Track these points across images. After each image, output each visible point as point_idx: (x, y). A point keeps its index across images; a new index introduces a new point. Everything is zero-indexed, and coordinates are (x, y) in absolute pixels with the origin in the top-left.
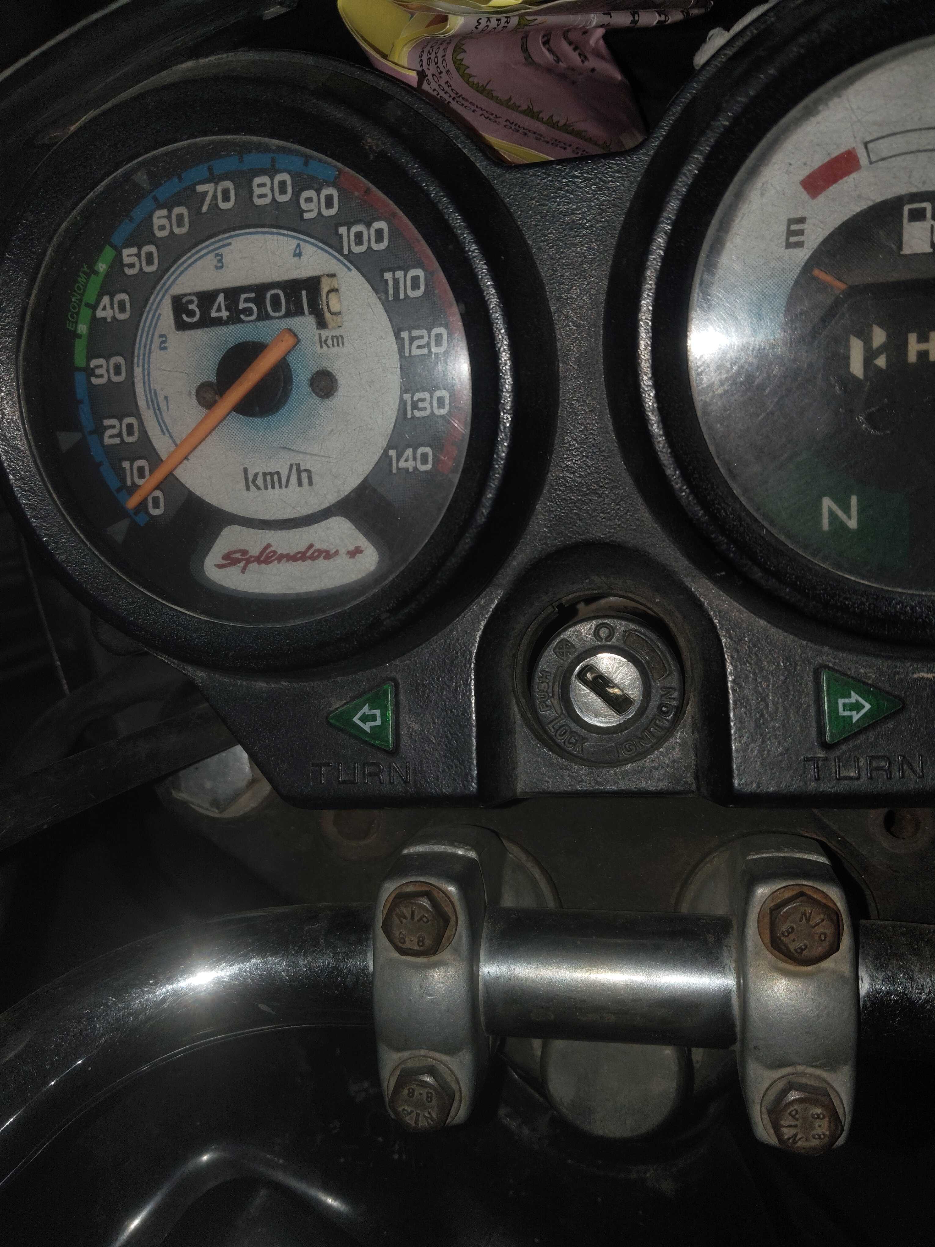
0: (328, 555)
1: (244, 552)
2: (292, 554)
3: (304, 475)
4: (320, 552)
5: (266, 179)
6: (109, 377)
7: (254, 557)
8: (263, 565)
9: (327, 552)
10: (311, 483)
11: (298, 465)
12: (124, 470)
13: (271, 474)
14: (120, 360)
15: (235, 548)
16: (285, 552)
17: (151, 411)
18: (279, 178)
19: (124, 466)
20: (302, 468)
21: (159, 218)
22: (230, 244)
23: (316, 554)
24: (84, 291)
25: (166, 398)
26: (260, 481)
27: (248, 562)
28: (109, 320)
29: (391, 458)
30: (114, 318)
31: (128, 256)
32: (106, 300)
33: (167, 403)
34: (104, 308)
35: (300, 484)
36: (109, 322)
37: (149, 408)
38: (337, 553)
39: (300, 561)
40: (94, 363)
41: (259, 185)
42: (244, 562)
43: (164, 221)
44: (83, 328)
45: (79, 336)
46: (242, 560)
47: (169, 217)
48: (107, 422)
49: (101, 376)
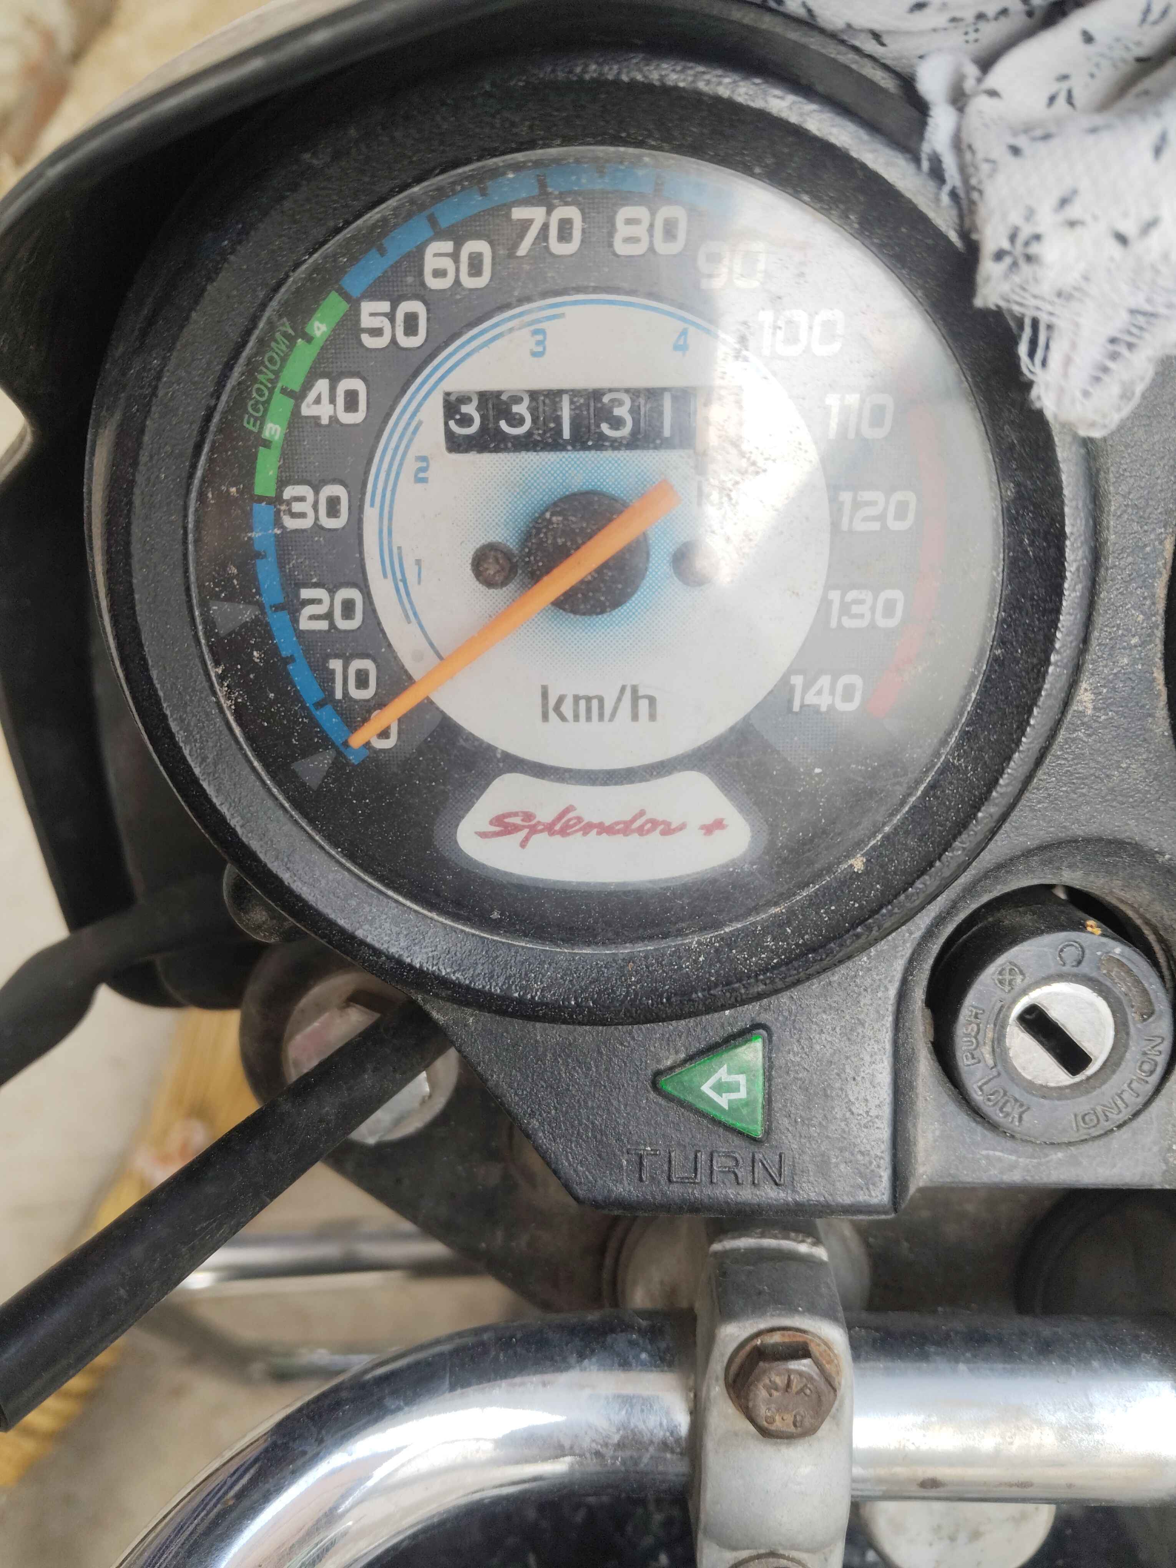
0: (668, 830)
1: (528, 816)
2: (607, 824)
3: (643, 705)
4: (655, 823)
5: (641, 212)
6: (317, 518)
7: (543, 824)
8: (558, 837)
9: (667, 824)
10: (652, 717)
11: (635, 690)
12: (333, 672)
13: (589, 699)
14: (338, 491)
15: (514, 809)
16: (595, 820)
17: (390, 581)
18: (665, 212)
19: (331, 667)
20: (640, 693)
21: (435, 255)
22: (562, 316)
23: (649, 826)
24: (282, 367)
25: (418, 562)
26: (567, 709)
27: (533, 830)
28: (325, 421)
29: (792, 689)
30: (334, 419)
31: (372, 315)
32: (322, 386)
33: (420, 569)
34: (318, 401)
35: (635, 717)
36: (327, 426)
37: (385, 576)
38: (682, 827)
39: (621, 836)
40: (289, 492)
41: (629, 222)
42: (526, 831)
43: (447, 264)
44: (274, 430)
45: (267, 444)
46: (524, 827)
47: (455, 256)
48: (306, 593)
49: (302, 515)
